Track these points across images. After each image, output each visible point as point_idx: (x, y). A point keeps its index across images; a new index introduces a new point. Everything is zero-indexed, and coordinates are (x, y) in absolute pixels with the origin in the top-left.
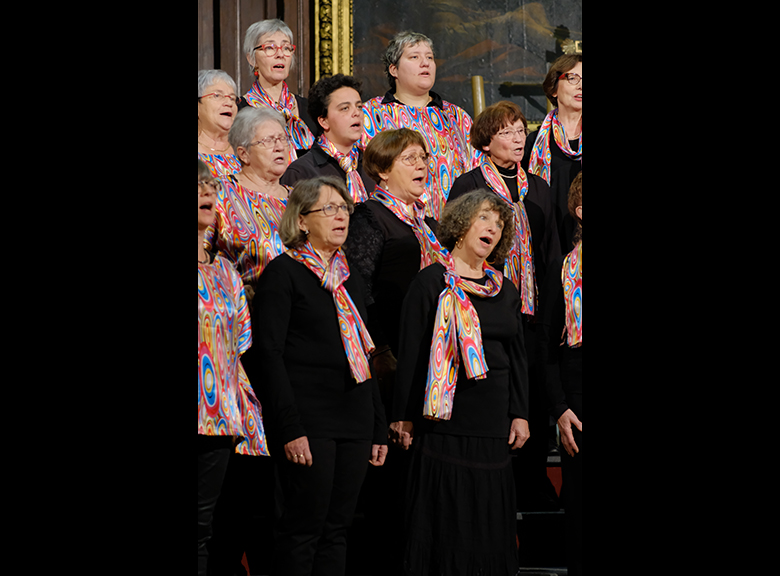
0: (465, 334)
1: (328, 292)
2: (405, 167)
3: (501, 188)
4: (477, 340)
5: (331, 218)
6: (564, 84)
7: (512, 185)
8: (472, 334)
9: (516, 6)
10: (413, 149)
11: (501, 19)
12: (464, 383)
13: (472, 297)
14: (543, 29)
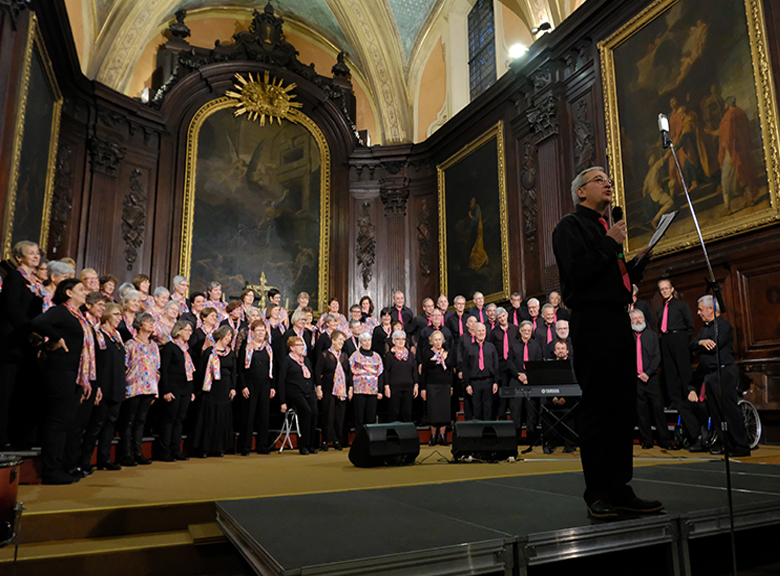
0: (215, 367)
1: (183, 353)
2: (210, 318)
3: (232, 325)
4: (218, 369)
5: (187, 332)
6: (247, 297)
7: (235, 324)
8: (217, 367)
9: (235, 275)
10: (213, 313)
11: (231, 278)
12: (214, 381)
13: (219, 356)
14: (242, 282)
